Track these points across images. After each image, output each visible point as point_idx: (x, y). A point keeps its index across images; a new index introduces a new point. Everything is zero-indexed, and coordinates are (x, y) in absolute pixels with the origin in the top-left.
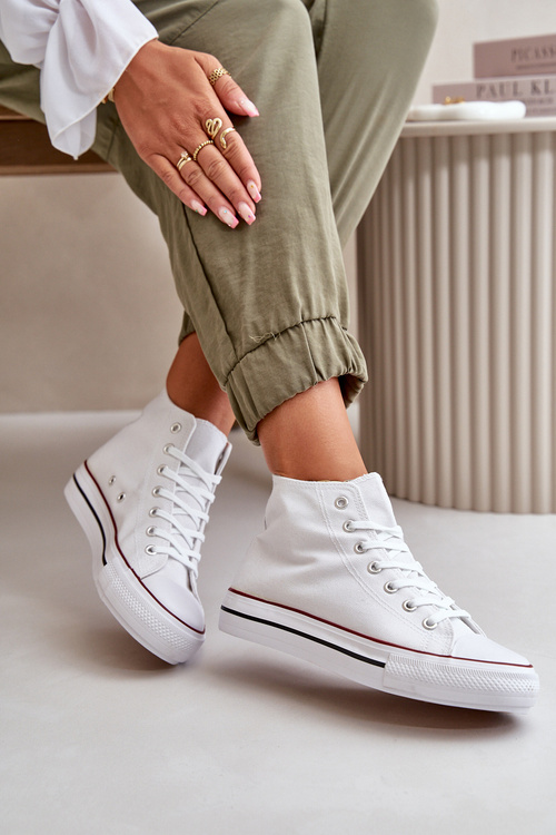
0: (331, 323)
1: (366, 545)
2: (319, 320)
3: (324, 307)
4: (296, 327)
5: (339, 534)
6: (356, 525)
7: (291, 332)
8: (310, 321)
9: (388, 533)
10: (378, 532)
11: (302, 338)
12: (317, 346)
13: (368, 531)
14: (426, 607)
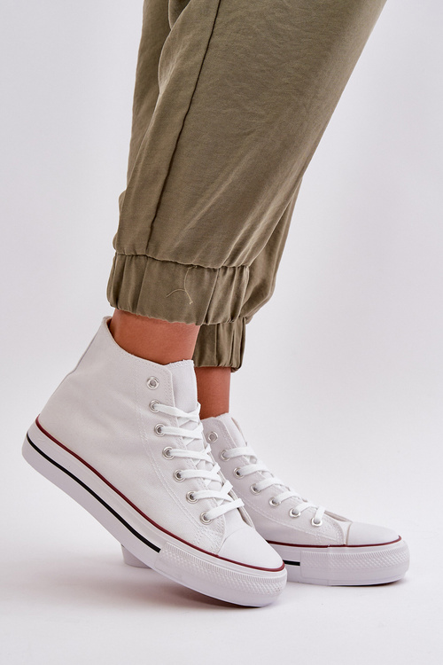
0: (241, 273)
1: (166, 429)
2: (234, 268)
4: (213, 271)
7: (207, 272)
8: (226, 269)
11: (211, 284)
13: (171, 417)
14: (207, 500)
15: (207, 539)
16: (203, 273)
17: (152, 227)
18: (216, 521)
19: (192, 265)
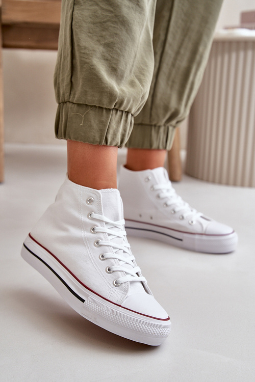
0: (127, 116)
1: (97, 229)
2: (122, 111)
3: (129, 106)
4: (109, 110)
5: (84, 218)
6: (95, 216)
7: (104, 111)
8: (117, 110)
9: (112, 224)
10: (107, 223)
11: (108, 118)
12: (114, 125)
13: (100, 221)
14: (119, 272)
15: (115, 295)
16: (102, 111)
17: (71, 82)
18: (123, 285)
19: (95, 106)
